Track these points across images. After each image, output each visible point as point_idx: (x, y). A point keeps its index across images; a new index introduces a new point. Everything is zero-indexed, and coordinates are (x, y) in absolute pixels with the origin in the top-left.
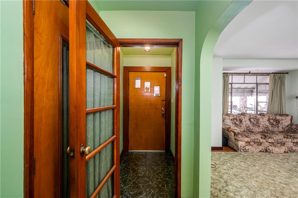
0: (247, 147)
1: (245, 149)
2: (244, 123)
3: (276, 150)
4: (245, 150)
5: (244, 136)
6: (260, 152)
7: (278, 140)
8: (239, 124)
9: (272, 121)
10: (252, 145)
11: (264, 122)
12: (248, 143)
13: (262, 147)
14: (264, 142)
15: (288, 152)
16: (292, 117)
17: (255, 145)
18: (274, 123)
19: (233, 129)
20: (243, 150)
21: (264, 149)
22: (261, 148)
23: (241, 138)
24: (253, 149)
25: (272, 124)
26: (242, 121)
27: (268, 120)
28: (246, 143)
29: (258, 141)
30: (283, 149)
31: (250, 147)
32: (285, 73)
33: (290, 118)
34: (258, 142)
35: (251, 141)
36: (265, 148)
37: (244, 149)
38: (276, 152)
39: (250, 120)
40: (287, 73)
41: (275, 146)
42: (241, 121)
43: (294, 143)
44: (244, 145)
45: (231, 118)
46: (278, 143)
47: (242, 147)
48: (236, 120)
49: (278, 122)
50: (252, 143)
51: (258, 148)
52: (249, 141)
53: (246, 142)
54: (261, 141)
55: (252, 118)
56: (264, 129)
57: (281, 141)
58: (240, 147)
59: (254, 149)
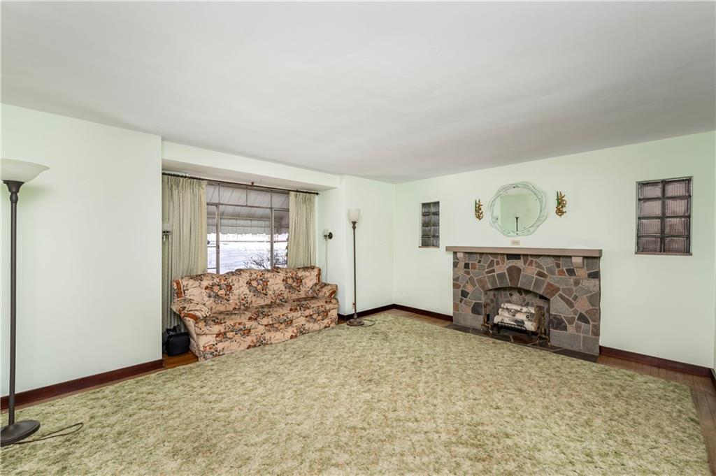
0: (220, 346)
1: (216, 351)
2: (236, 292)
3: (277, 336)
4: (215, 353)
5: (212, 323)
6: (248, 348)
7: (280, 316)
8: (224, 296)
9: (290, 281)
10: (230, 339)
11: (276, 284)
12: (222, 336)
13: (252, 338)
14: (253, 327)
15: (296, 336)
16: (320, 270)
17: (238, 337)
18: (294, 284)
19: (191, 310)
20: (212, 353)
21: (255, 341)
22: (249, 340)
23: (202, 329)
24: (234, 346)
25: (291, 287)
26: (231, 288)
27: (283, 280)
28: (216, 337)
29: (242, 327)
30: (291, 331)
31: (226, 344)
32: (314, 193)
33: (315, 272)
34: (241, 330)
35: (227, 330)
36: (257, 339)
37: (213, 351)
38: (276, 342)
39: (249, 283)
40: (317, 194)
41: (277, 330)
42: (229, 288)
43: (306, 317)
44: (214, 343)
45: (205, 283)
46: (281, 324)
47: (208, 348)
48: (218, 287)
49: (300, 281)
50: (230, 335)
51: (244, 341)
52: (223, 331)
53: (218, 335)
54: (247, 326)
55: (253, 280)
56: (274, 298)
57: (285, 318)
58: (202, 349)
59: (236, 345)
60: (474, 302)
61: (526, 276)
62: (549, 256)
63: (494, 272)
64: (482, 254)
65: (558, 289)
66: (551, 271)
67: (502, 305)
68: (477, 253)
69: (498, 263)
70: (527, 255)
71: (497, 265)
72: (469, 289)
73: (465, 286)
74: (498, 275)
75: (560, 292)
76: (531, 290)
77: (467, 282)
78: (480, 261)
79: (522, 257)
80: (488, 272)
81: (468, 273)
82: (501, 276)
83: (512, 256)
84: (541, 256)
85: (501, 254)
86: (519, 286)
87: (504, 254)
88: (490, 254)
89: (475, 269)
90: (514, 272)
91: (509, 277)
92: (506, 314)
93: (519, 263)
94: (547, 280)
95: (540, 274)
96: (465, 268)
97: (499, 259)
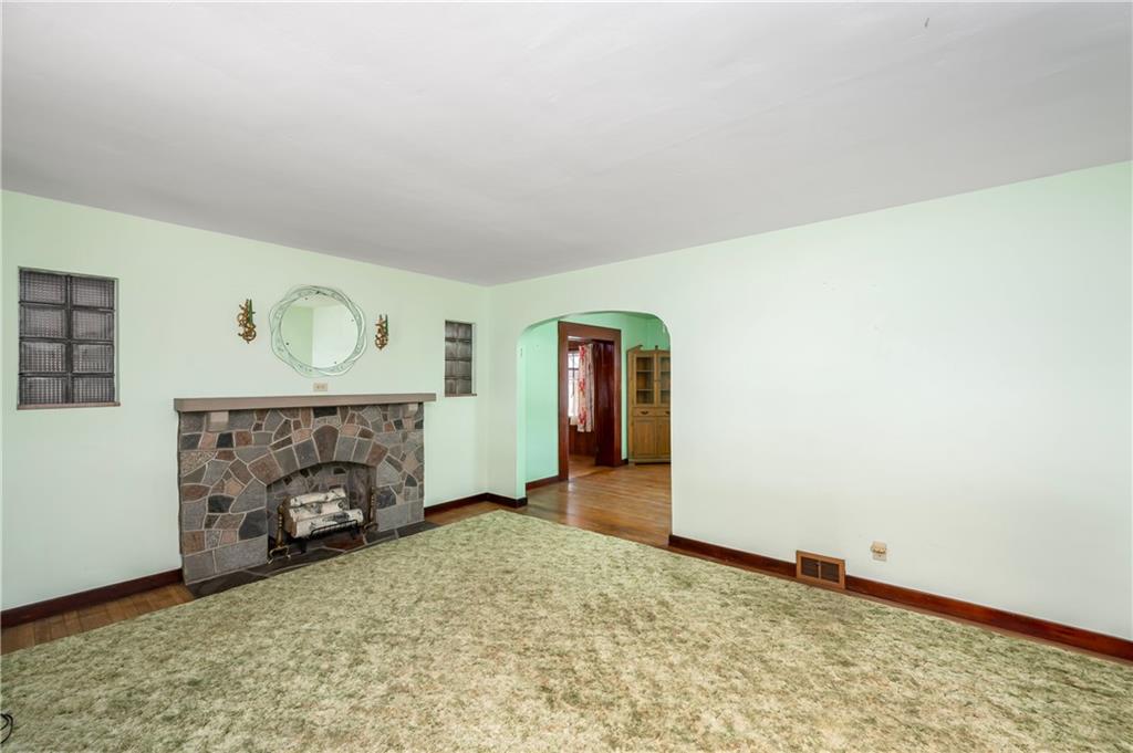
60: (245, 513)
61: (344, 441)
62: (374, 405)
63: (291, 443)
64: (263, 412)
65: (385, 452)
66: (378, 428)
67: (292, 502)
68: (252, 410)
69: (297, 426)
70: (346, 407)
71: (295, 429)
72: (233, 489)
73: (221, 487)
74: (297, 448)
75: (388, 454)
76: (351, 460)
77: (228, 476)
78: (258, 427)
79: (339, 412)
80: (277, 446)
81: (229, 456)
82: (305, 449)
83: (320, 411)
84: (363, 406)
85: (303, 408)
86: (334, 459)
87: (309, 408)
88: (282, 409)
89: (248, 442)
90: (327, 437)
91: (319, 447)
92: (305, 514)
93: (334, 421)
94: (374, 440)
95: (365, 434)
96: (220, 445)
97: (300, 419)
